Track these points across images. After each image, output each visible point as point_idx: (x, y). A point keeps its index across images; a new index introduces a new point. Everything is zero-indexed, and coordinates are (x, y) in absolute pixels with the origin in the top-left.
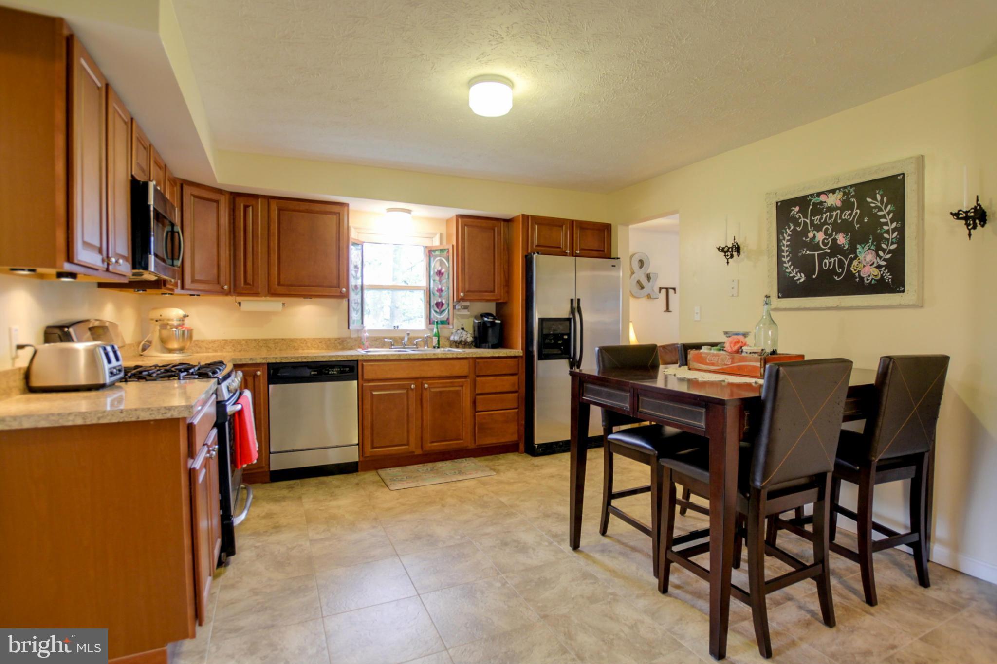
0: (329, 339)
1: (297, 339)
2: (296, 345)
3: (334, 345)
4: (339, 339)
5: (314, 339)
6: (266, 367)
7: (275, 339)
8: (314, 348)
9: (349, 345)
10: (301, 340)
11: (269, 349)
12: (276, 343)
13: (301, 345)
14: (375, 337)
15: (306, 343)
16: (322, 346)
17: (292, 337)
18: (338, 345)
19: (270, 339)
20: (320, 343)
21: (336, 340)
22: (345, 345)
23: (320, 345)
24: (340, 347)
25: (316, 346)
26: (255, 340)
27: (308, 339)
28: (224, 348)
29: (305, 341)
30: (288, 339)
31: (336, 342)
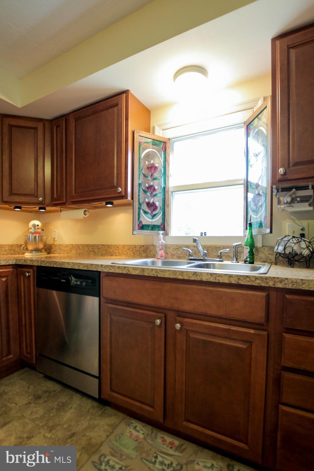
0: (135, 246)
1: (112, 245)
2: (111, 250)
3: (139, 252)
4: (143, 246)
5: (124, 246)
6: (35, 269)
7: (98, 245)
8: (124, 254)
9: (151, 253)
10: (114, 246)
11: (95, 254)
12: (99, 249)
13: (115, 251)
14: (177, 245)
15: (118, 250)
16: (130, 252)
17: (109, 243)
18: (142, 253)
19: (95, 245)
20: (128, 249)
21: (140, 248)
22: (148, 253)
23: (128, 251)
24: (144, 255)
25: (125, 253)
26: (87, 245)
27: (120, 245)
28: (72, 251)
29: (117, 247)
30: (106, 245)
31: (141, 250)
